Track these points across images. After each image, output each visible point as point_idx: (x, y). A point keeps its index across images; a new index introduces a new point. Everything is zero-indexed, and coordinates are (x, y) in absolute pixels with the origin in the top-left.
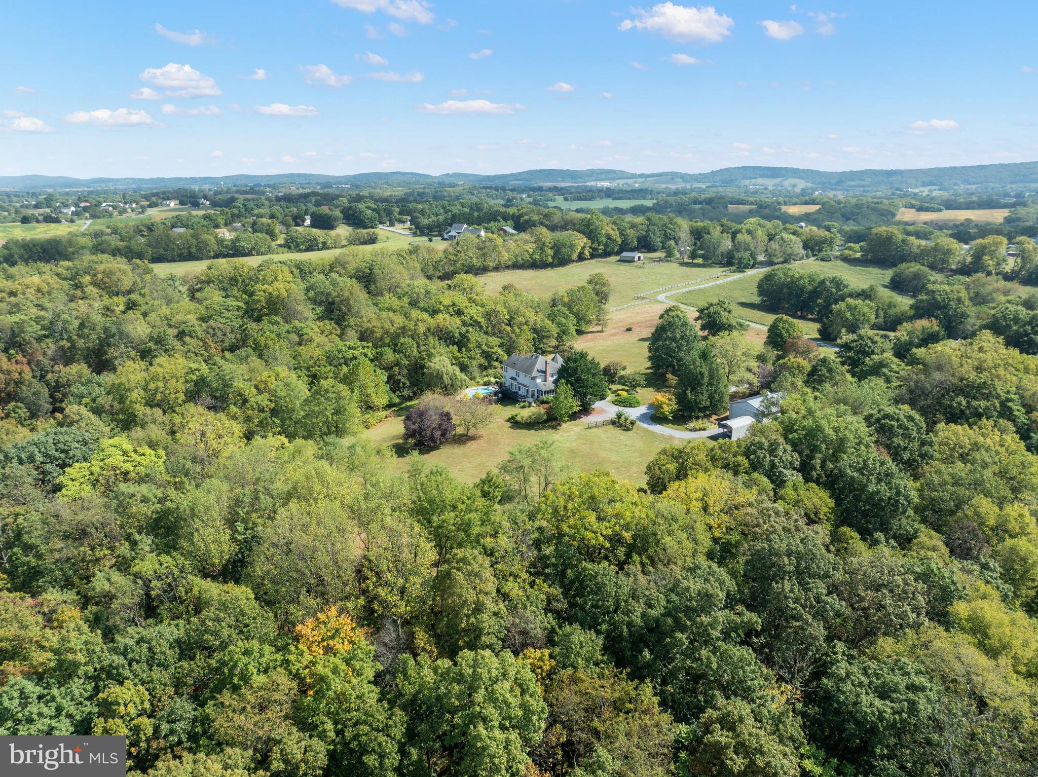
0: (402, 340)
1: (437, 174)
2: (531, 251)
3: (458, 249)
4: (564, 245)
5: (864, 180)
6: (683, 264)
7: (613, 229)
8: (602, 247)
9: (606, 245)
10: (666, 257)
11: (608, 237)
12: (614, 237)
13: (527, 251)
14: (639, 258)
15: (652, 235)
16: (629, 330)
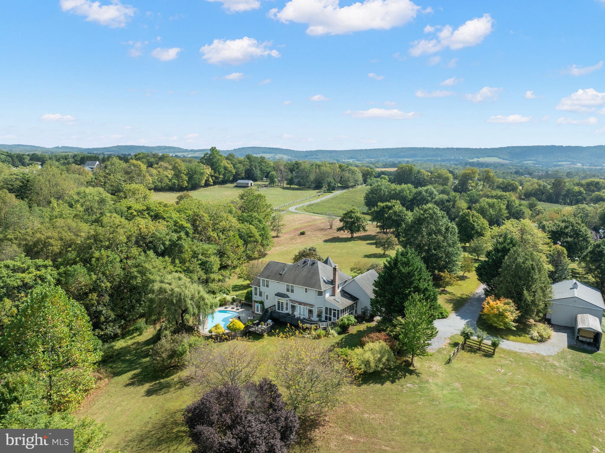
0: (97, 254)
1: (50, 147)
2: (170, 176)
3: (107, 171)
4: (195, 173)
5: (318, 156)
6: (284, 188)
7: (228, 163)
8: (221, 176)
9: (224, 175)
10: (270, 184)
11: (225, 168)
12: (230, 169)
13: (167, 177)
14: (251, 184)
15: (254, 169)
16: (303, 234)
